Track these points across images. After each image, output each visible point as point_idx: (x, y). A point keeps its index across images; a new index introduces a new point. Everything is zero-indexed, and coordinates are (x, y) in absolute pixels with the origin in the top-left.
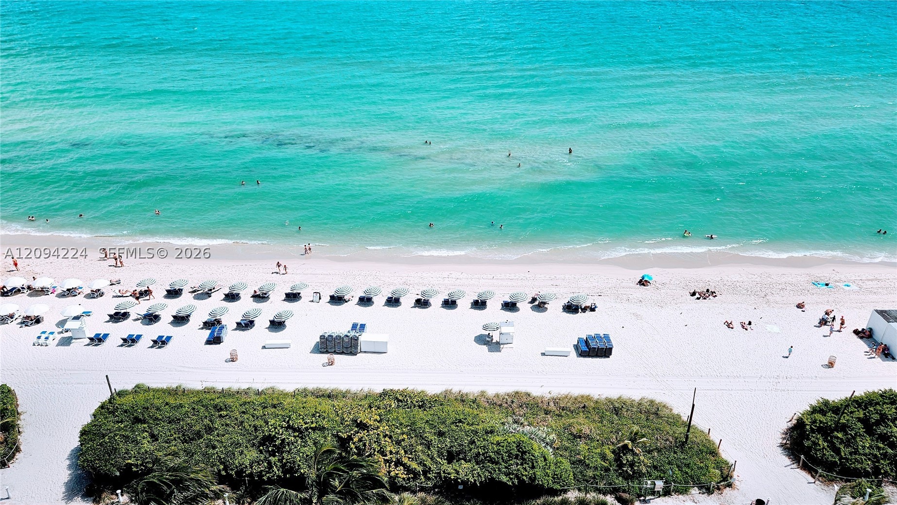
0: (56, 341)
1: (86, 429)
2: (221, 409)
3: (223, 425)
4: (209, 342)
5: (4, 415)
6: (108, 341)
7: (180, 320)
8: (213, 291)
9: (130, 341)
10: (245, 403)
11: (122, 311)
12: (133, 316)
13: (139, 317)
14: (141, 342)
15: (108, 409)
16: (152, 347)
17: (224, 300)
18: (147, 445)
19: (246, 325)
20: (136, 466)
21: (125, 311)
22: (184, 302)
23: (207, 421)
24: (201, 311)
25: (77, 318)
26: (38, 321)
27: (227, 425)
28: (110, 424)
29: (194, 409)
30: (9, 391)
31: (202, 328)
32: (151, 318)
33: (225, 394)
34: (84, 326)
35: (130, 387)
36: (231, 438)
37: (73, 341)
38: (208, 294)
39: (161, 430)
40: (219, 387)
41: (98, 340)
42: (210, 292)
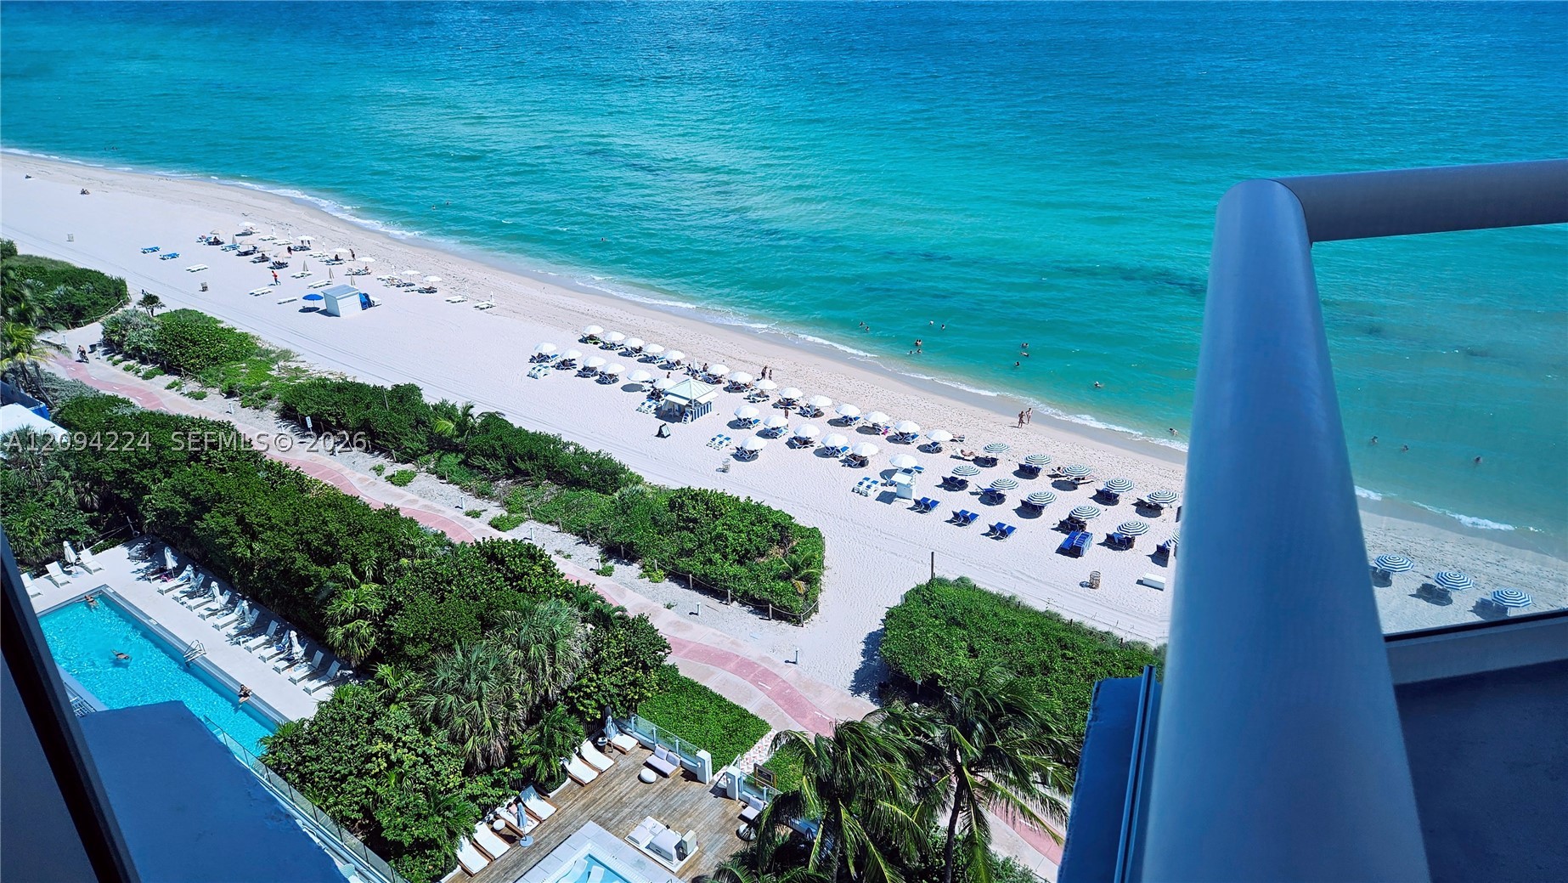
0: (877, 494)
1: (895, 612)
2: (1065, 647)
3: (1064, 669)
4: (1062, 550)
5: (810, 564)
6: (936, 511)
7: (1030, 510)
8: (1081, 482)
9: (962, 519)
10: (1101, 652)
11: (960, 478)
12: (971, 487)
13: (979, 490)
14: (974, 524)
15: (924, 596)
16: (987, 535)
17: (1094, 498)
18: (962, 659)
19: (1119, 542)
20: (945, 680)
21: (963, 478)
22: (1040, 486)
23: (1043, 656)
24: (1061, 506)
25: (908, 471)
26: (863, 463)
27: (1071, 671)
28: (923, 613)
29: (1029, 633)
30: (820, 536)
31: (1056, 529)
32: (992, 497)
33: (1071, 627)
34: (913, 483)
35: (952, 577)
36: (1074, 692)
37: (896, 499)
38: (1072, 486)
39: (986, 645)
40: (1067, 616)
41: (924, 506)
42: (1077, 482)
